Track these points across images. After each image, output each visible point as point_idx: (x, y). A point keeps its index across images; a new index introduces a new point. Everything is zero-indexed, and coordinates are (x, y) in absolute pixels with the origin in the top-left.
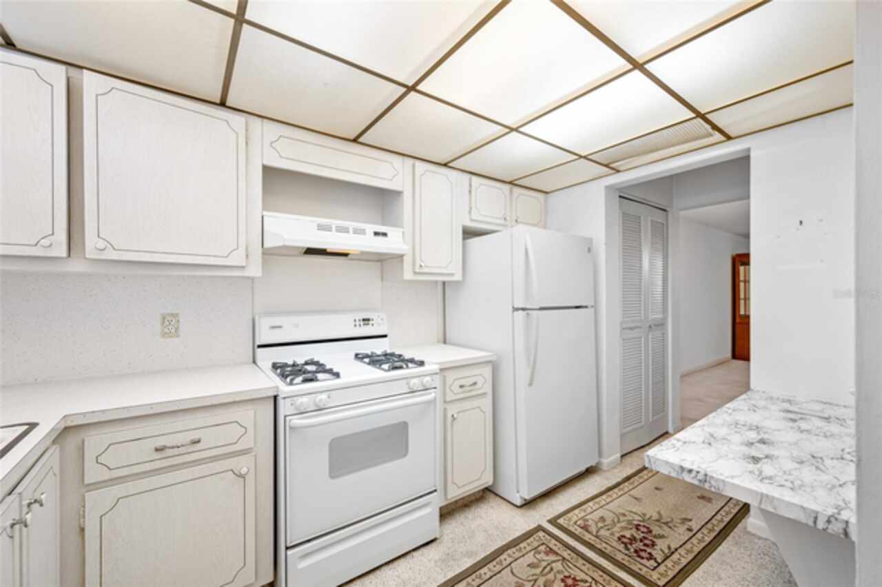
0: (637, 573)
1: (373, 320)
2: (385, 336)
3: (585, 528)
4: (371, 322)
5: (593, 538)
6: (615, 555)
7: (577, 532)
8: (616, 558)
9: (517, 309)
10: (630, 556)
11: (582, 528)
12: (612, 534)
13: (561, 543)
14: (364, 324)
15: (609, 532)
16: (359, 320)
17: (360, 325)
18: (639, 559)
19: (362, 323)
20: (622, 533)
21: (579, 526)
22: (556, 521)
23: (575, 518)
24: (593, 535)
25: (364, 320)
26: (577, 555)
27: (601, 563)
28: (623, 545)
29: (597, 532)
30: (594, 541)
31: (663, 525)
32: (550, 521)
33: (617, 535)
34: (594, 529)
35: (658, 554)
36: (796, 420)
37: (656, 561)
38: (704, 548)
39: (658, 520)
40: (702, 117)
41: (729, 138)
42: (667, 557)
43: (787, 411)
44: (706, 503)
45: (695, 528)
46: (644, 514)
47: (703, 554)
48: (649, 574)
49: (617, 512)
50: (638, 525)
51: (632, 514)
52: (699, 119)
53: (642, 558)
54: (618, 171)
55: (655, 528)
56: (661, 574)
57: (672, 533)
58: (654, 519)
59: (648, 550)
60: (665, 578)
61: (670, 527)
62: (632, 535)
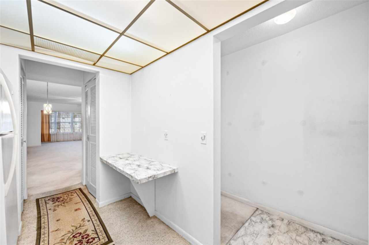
20: (74, 244)
31: (80, 228)
35: (93, 236)
36: (127, 159)
37: (96, 238)
38: (99, 221)
39: (76, 228)
40: (102, 56)
41: (94, 65)
42: (97, 233)
43: (121, 158)
44: (80, 211)
45: (89, 219)
46: (69, 231)
47: (100, 223)
48: (101, 242)
49: (58, 242)
50: (73, 236)
51: (65, 236)
52: (100, 56)
53: (92, 242)
54: (33, 50)
55: (80, 231)
56: (103, 238)
57: (86, 227)
58: (74, 230)
59: (90, 238)
60: (105, 238)
61: (83, 226)
62: (78, 241)
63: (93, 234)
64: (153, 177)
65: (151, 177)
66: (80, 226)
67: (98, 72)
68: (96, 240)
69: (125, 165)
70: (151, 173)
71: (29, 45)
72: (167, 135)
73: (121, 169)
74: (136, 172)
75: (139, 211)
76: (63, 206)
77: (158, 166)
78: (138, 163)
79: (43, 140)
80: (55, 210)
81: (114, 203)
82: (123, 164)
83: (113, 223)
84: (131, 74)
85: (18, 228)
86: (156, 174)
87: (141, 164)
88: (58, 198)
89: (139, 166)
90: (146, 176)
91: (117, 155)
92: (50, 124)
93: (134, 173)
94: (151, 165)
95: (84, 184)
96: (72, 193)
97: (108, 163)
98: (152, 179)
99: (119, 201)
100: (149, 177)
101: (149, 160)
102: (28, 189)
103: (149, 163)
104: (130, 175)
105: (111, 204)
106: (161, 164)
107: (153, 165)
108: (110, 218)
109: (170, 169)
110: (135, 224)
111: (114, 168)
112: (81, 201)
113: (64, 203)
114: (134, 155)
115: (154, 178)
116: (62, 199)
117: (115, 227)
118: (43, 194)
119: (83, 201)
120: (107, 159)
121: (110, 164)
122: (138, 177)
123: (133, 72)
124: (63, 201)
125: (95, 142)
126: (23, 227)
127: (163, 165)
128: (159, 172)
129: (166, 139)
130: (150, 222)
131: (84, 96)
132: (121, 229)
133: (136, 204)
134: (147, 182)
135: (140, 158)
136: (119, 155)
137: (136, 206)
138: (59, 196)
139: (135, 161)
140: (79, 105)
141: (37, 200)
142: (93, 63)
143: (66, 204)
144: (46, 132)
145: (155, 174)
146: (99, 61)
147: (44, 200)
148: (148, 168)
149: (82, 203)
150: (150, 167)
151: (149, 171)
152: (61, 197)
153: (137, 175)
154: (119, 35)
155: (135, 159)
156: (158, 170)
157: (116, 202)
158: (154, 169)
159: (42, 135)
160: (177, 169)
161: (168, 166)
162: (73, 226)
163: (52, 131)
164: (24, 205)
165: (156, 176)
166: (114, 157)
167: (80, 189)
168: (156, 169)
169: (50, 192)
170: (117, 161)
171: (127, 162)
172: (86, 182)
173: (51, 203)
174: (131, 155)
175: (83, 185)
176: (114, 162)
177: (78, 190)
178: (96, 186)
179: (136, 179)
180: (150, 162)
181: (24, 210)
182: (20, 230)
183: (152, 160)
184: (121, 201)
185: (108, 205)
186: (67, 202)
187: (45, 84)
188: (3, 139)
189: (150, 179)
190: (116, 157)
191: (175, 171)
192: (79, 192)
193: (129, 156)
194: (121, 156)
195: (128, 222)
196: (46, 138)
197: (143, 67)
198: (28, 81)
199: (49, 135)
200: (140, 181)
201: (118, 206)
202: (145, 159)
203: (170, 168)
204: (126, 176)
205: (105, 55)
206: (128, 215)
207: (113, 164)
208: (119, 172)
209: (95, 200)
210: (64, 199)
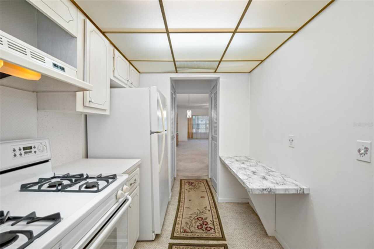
0: (212, 238)
1: (35, 147)
2: (47, 161)
3: (185, 231)
4: (33, 150)
5: (191, 234)
6: (203, 236)
7: (185, 236)
8: (204, 237)
9: (154, 133)
10: (206, 233)
11: (184, 232)
12: (195, 228)
13: (184, 245)
14: (25, 153)
15: (193, 227)
16: (20, 150)
17: (21, 154)
18: (209, 232)
19: (23, 152)
20: (197, 225)
21: (183, 232)
22: (174, 236)
23: (179, 230)
24: (190, 233)
25: (25, 149)
26: (193, 246)
27: (202, 243)
28: (201, 230)
29: (190, 230)
30: (193, 235)
31: (202, 214)
32: (171, 238)
33: (196, 227)
34: (188, 230)
35: (211, 226)
36: (243, 163)
37: (213, 229)
38: (217, 215)
39: (200, 213)
40: (220, 62)
41: (215, 72)
42: (214, 225)
43: (237, 161)
44: (204, 199)
45: (210, 209)
46: (195, 213)
47: (218, 217)
48: (216, 235)
49: (188, 217)
50: (197, 218)
51: (192, 215)
52: (219, 62)
53: (209, 231)
54: (177, 72)
55: (202, 216)
56: (218, 233)
57: (207, 215)
58: (199, 213)
59: (208, 226)
60: (220, 233)
61: (205, 213)
62: (200, 224)
63: (211, 223)
64: (269, 190)
65: (266, 189)
66: (203, 212)
67: (219, 78)
68: (213, 231)
69: (240, 169)
70: (267, 185)
71: (174, 69)
72: (292, 141)
73: (235, 172)
74: (249, 179)
75: (256, 223)
76: (194, 190)
77: (279, 179)
78: (254, 169)
79: (188, 137)
80: (189, 192)
81: (232, 203)
82: (238, 167)
83: (228, 223)
84: (250, 72)
85: (168, 196)
86: (274, 188)
87: (257, 172)
88: (192, 183)
89: (254, 173)
90: (259, 186)
91: (234, 156)
92: (193, 125)
93: (247, 179)
94: (269, 176)
95: (210, 177)
96: (201, 182)
97: (225, 163)
98: (267, 193)
99: (236, 203)
100: (263, 189)
101: (269, 169)
102: (177, 170)
103: (267, 172)
104: (242, 181)
105: (229, 203)
106: (282, 177)
107: (272, 175)
108: (226, 217)
109: (296, 188)
110: (250, 235)
111: (229, 169)
112: (205, 191)
113: (195, 188)
114: (251, 159)
115: (271, 192)
116: (194, 184)
117: (229, 227)
118: (184, 177)
119: (207, 191)
120: (225, 160)
121: (227, 165)
122: (250, 185)
123: (251, 69)
124: (194, 186)
125: (216, 142)
126: (172, 196)
127: (286, 178)
128: (277, 187)
129: (291, 146)
130: (268, 241)
131: (210, 102)
132: (235, 233)
133: (253, 213)
134: (261, 194)
135: (257, 164)
136: (237, 157)
137: (253, 215)
138: (193, 181)
139: (251, 166)
140: (208, 109)
141: (181, 180)
142: (214, 71)
143: (196, 190)
144: (190, 131)
145: (272, 188)
146: (219, 67)
147: (184, 182)
148: (264, 178)
149: (206, 192)
150: (267, 177)
151: (264, 182)
152: (194, 183)
153: (249, 183)
154: (231, 34)
155: (252, 164)
156: (277, 184)
157: (234, 203)
158: (272, 181)
159: (188, 133)
160: (309, 189)
161: (294, 182)
162: (198, 210)
163: (194, 131)
164: (174, 181)
165: (273, 191)
166: (231, 158)
167: (206, 181)
168: (275, 182)
169: (188, 177)
170: (233, 163)
171: (243, 166)
172: (211, 176)
173: (188, 185)
174: (248, 159)
175: (208, 177)
176: (230, 163)
177: (205, 180)
178: (217, 181)
179: (247, 186)
180: (269, 172)
181: (174, 185)
182: (170, 197)
183: (273, 170)
184: (238, 203)
185: (226, 203)
186: (197, 188)
187: (187, 95)
188: (158, 136)
189: (265, 192)
190: (233, 158)
191: (303, 192)
192: (205, 182)
193: (246, 159)
194: (238, 159)
195: (243, 228)
196: (190, 136)
197: (262, 61)
198: (177, 95)
199: (192, 133)
200: (252, 191)
201: (235, 208)
202: (264, 167)
203: (297, 185)
204: (239, 180)
205: (223, 60)
206: (243, 222)
207: (228, 165)
208: (233, 174)
209: (216, 193)
210: (195, 184)
